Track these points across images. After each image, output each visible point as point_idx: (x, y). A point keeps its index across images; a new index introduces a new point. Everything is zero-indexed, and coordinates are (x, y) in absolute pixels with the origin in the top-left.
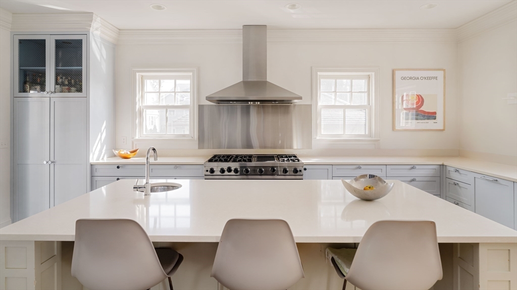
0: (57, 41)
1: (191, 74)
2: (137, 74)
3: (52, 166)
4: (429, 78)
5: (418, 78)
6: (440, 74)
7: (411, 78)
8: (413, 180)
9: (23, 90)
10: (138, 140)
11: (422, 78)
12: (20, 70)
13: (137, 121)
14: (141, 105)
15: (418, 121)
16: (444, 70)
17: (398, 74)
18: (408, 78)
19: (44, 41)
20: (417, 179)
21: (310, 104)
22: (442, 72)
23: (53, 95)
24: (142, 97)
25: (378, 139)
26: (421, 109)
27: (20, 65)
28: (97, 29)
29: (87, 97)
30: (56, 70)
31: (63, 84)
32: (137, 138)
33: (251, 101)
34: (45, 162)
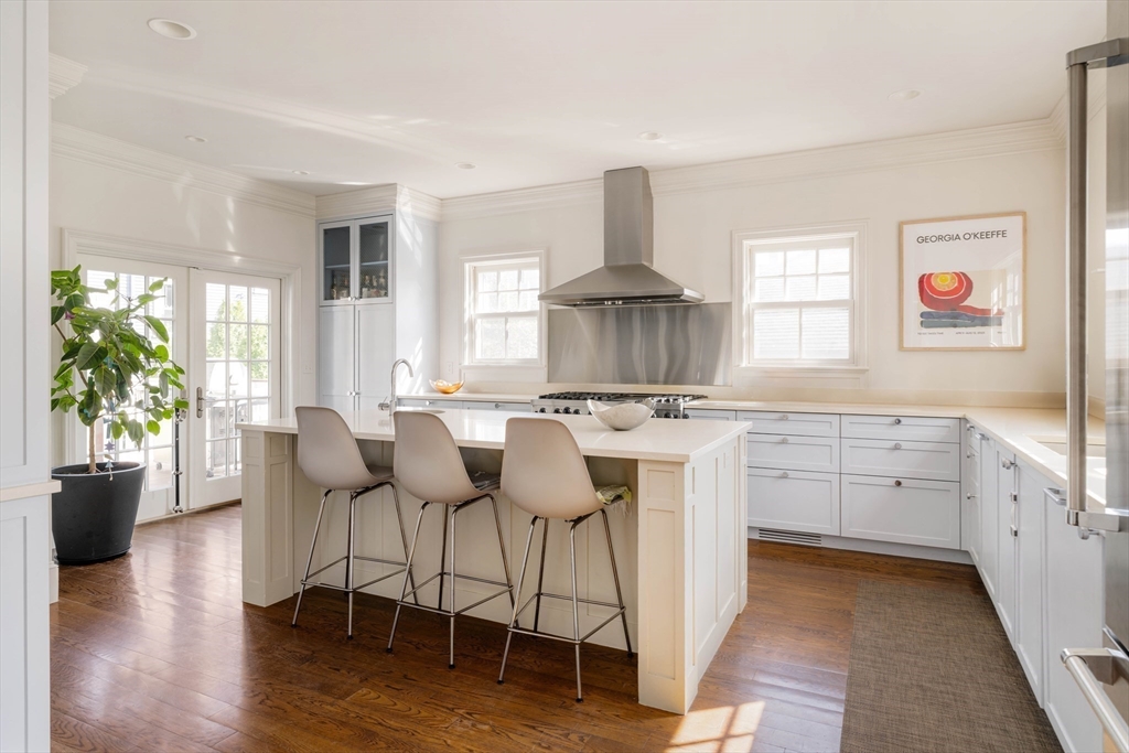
0: (362, 227)
1: (537, 259)
2: (467, 265)
3: (357, 397)
4: (986, 235)
5: (958, 237)
6: (1013, 225)
7: (940, 238)
8: (897, 448)
9: (329, 297)
10: (469, 368)
11: (967, 236)
12: (326, 270)
13: (467, 338)
14: (472, 313)
15: (958, 330)
16: (1023, 214)
17: (911, 233)
18: (934, 239)
19: (349, 227)
20: (904, 445)
21: (728, 300)
22: (1020, 218)
23: (357, 302)
24: (475, 299)
25: (866, 368)
26: (965, 303)
27: (326, 264)
28: (405, 204)
29: (393, 303)
30: (361, 267)
31: (371, 286)
32: (466, 363)
33: (608, 299)
34: (348, 394)
